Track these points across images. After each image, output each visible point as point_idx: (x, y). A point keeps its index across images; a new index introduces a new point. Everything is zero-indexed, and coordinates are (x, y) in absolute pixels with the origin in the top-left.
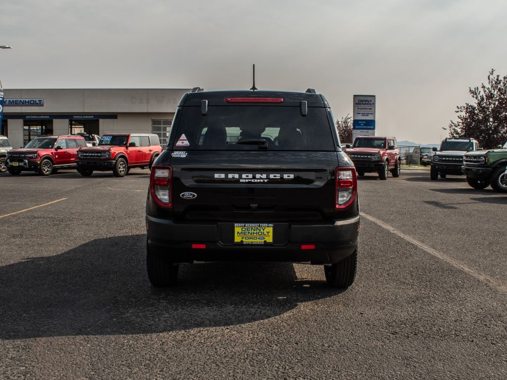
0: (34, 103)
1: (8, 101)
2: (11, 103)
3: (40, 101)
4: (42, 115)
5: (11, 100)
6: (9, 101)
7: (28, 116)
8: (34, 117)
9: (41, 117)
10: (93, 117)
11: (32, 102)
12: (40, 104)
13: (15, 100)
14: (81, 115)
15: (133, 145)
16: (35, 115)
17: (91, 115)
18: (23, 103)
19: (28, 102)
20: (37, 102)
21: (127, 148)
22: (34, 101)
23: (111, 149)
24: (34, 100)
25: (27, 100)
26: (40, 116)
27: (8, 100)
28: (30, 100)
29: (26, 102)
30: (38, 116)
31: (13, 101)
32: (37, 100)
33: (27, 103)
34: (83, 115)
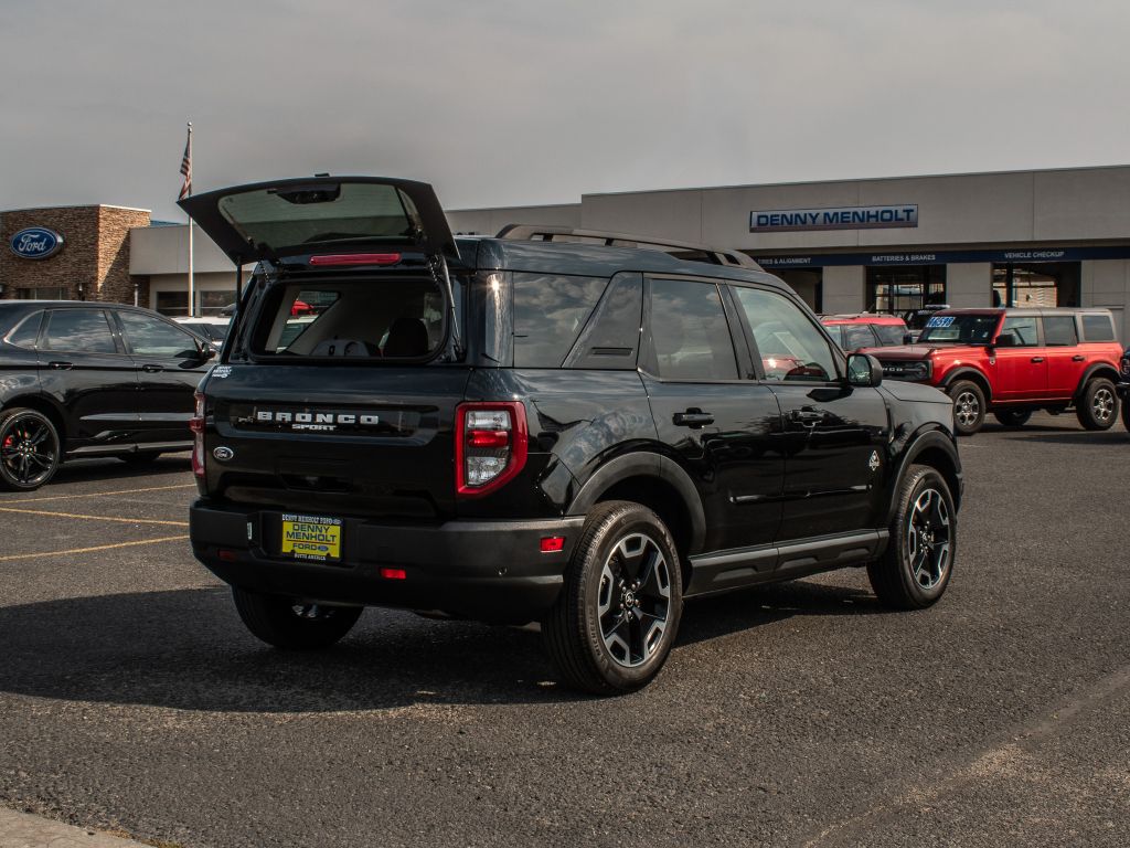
0: (890, 219)
1: (821, 217)
2: (831, 221)
3: (908, 211)
4: (915, 254)
5: (831, 212)
6: (826, 215)
7: (877, 255)
8: (892, 258)
9: (913, 258)
10: (1061, 254)
11: (887, 216)
12: (908, 221)
13: (840, 211)
14: (1026, 251)
15: (1007, 342)
16: (895, 254)
17: (1057, 250)
18: (862, 220)
19: (876, 216)
20: (901, 215)
21: (990, 352)
22: (890, 212)
23: (936, 352)
24: (893, 209)
25: (873, 212)
26: (910, 254)
27: (822, 212)
28: (881, 209)
29: (869, 216)
30: (904, 254)
31: (836, 214)
32: (900, 209)
33: (873, 220)
34: (1032, 251)
